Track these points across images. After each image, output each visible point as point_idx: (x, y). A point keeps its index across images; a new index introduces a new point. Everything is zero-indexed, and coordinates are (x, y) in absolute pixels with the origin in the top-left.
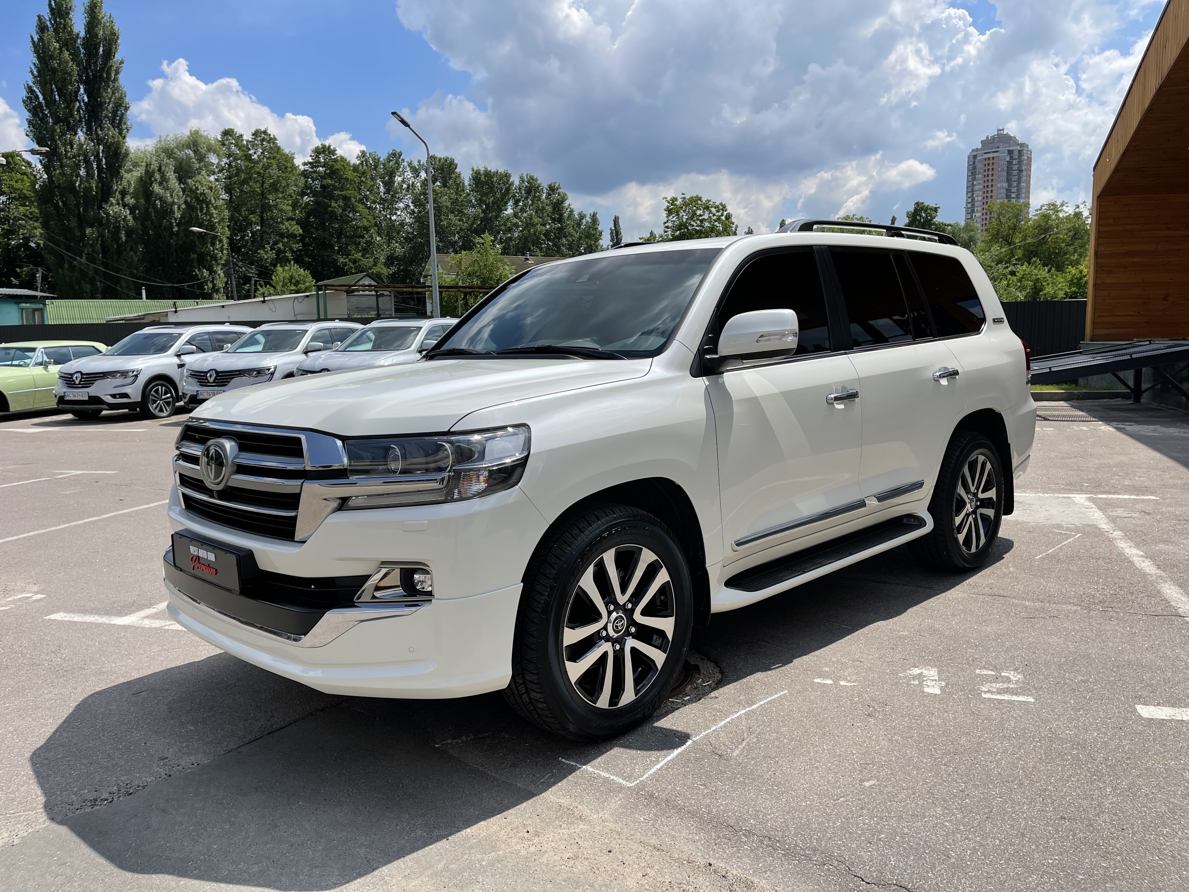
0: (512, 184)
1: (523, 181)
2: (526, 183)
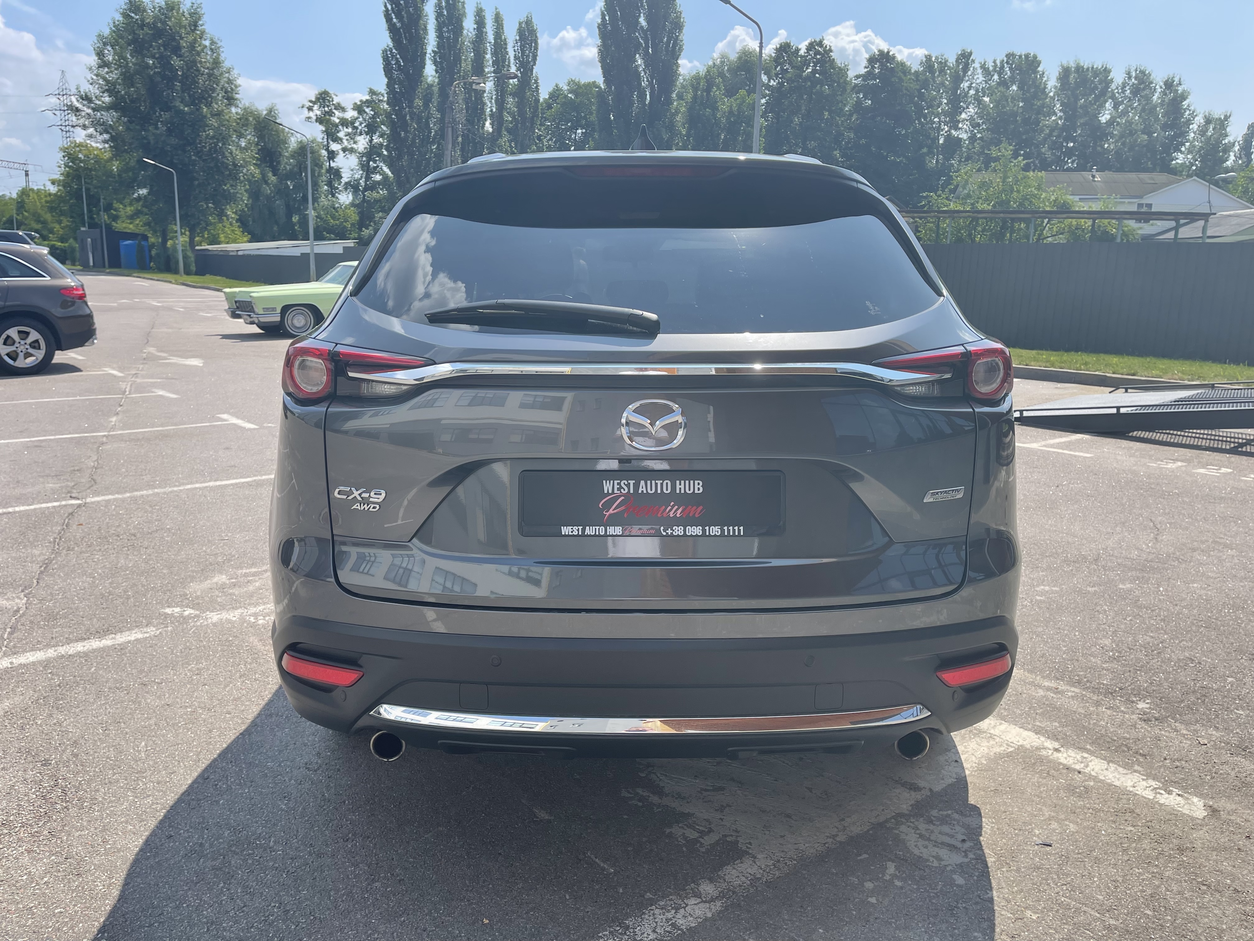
0: (1112, 80)
2: (1133, 80)
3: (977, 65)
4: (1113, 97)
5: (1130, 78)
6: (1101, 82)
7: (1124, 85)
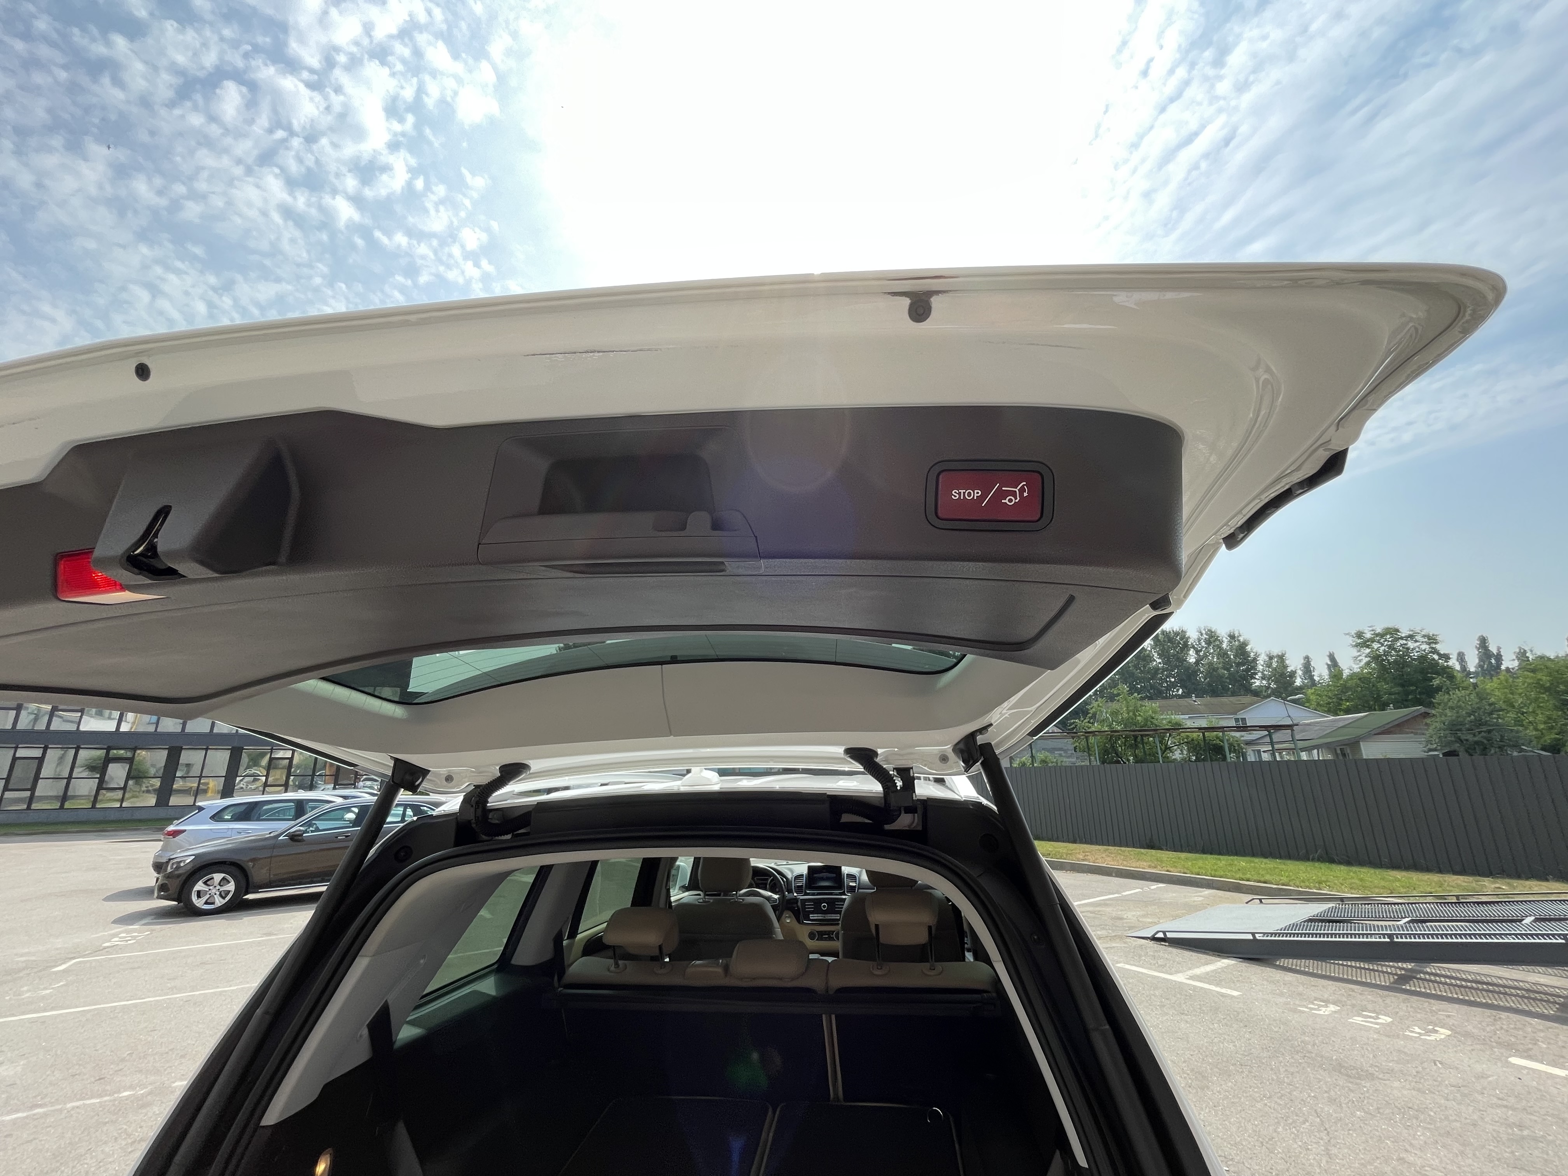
2: (1205, 636)
4: (1193, 647)
5: (1202, 634)
6: (1181, 639)
7: (1199, 640)
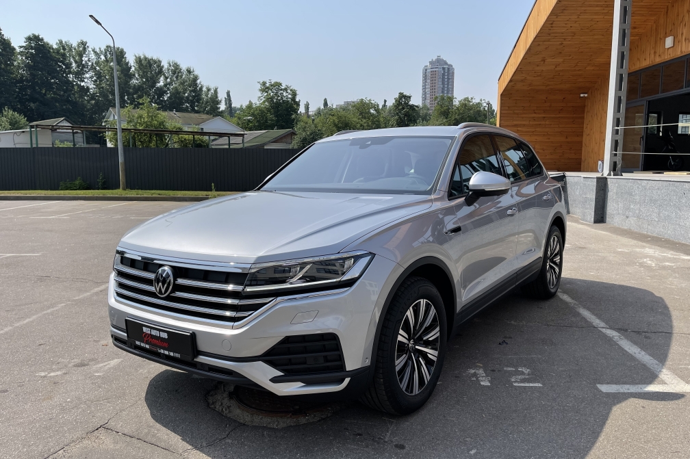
0: (163, 67)
1: (170, 66)
2: (172, 67)
3: (90, 49)
4: (164, 74)
6: (158, 67)
7: (168, 70)
